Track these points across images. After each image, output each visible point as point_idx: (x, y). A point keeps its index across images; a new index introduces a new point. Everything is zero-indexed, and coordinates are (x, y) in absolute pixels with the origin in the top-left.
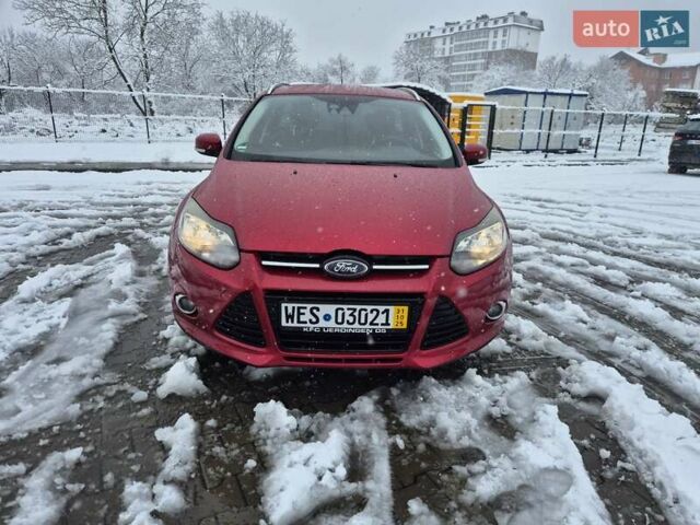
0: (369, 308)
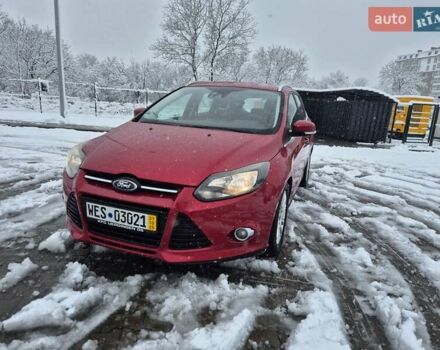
0: (133, 213)
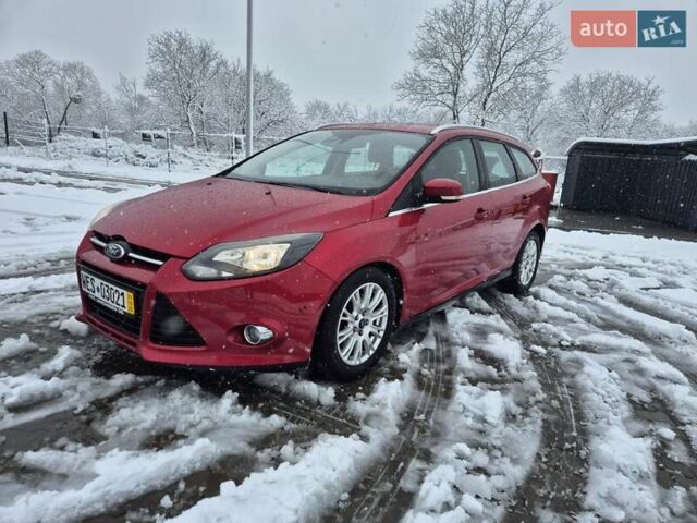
0: (115, 288)
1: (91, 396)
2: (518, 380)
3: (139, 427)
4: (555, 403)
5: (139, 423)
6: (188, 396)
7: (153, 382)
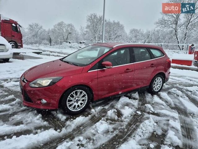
1: (14, 111)
2: (122, 121)
3: (16, 120)
4: (126, 130)
5: (17, 119)
6: (32, 114)
7: (29, 109)
